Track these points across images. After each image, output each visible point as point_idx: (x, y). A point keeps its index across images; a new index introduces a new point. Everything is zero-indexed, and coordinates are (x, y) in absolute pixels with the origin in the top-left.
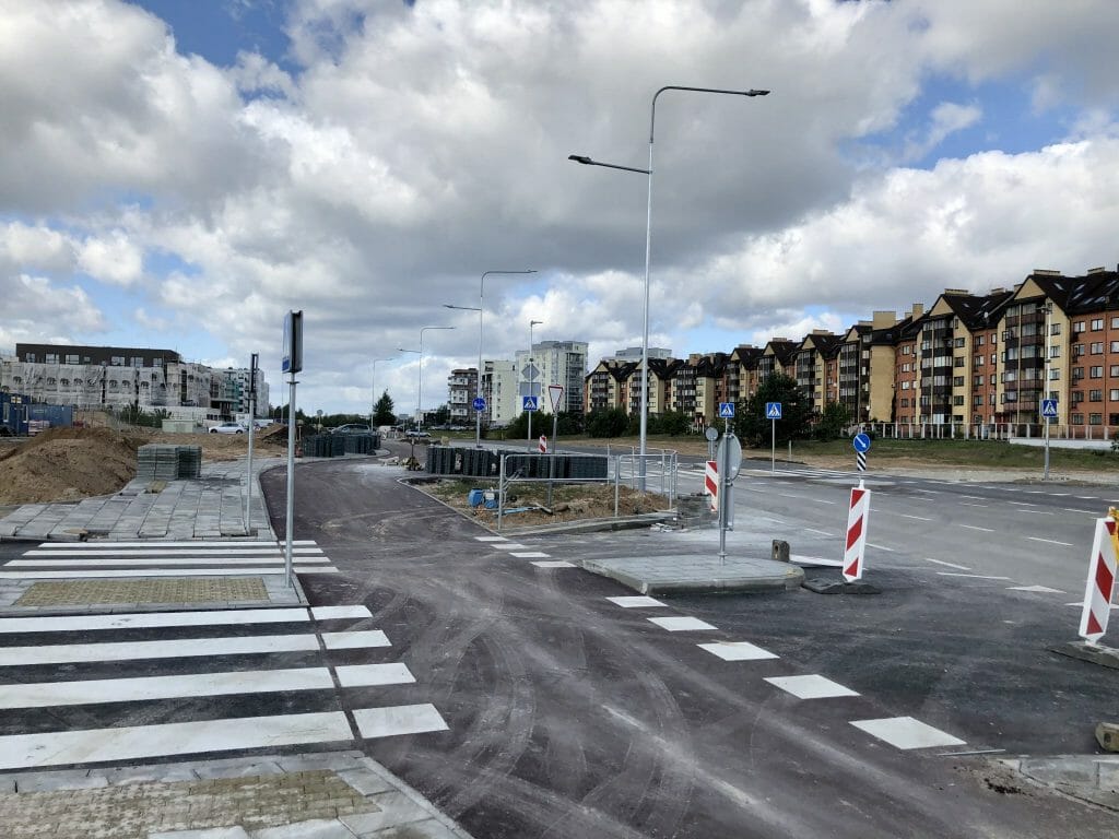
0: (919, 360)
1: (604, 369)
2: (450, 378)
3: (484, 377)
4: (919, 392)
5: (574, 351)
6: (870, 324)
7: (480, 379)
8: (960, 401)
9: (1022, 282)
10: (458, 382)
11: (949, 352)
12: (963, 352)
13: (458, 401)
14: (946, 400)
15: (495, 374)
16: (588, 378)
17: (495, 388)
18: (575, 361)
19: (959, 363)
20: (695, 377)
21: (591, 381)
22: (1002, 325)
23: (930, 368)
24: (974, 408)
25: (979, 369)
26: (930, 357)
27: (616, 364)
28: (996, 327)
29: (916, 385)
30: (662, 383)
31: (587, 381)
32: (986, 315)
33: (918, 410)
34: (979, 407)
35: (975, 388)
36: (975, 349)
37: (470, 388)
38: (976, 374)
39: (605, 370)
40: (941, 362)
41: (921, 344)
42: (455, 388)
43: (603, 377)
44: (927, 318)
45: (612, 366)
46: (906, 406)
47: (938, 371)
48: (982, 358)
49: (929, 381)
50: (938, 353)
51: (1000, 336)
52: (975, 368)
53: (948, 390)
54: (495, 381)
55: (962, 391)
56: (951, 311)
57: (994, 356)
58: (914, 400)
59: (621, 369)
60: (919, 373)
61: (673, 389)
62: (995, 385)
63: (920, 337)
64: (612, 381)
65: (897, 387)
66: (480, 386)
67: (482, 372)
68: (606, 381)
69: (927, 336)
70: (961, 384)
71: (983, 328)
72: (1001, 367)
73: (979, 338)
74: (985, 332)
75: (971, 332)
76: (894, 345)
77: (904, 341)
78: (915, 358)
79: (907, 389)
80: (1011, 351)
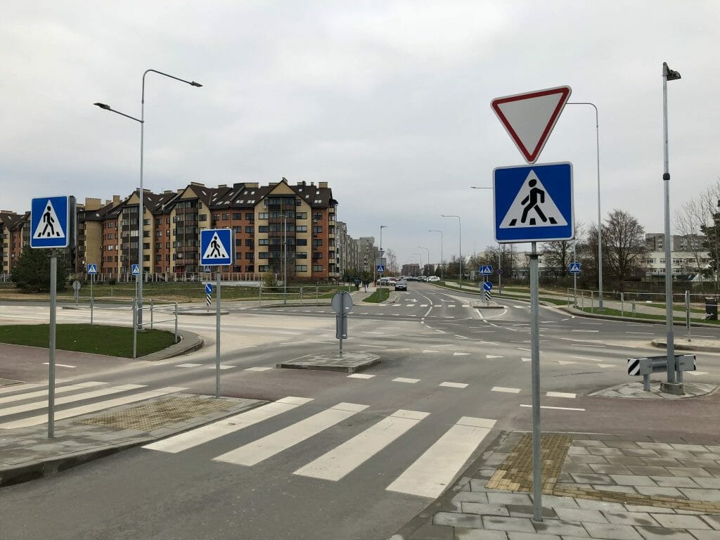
0: (120, 231)
4: (120, 252)
6: (84, 207)
8: (147, 259)
9: (185, 188)
12: (149, 228)
19: (147, 234)
22: (173, 214)
23: (128, 238)
24: (156, 262)
25: (160, 239)
26: (126, 230)
28: (170, 214)
29: (118, 247)
32: (163, 206)
33: (120, 264)
34: (159, 262)
35: (156, 250)
36: (156, 226)
38: (158, 242)
40: (134, 234)
41: (121, 222)
44: (125, 205)
46: (111, 261)
47: (133, 240)
48: (161, 232)
49: (129, 246)
50: (132, 228)
51: (172, 220)
52: (156, 238)
55: (148, 252)
57: (168, 232)
58: (117, 257)
60: (120, 240)
62: (169, 249)
63: (120, 218)
65: (103, 249)
69: (125, 217)
70: (149, 247)
71: (162, 214)
72: (173, 238)
73: (159, 219)
74: (163, 217)
75: (154, 216)
76: (102, 221)
77: (108, 219)
78: (117, 230)
79: (111, 250)
80: (179, 229)
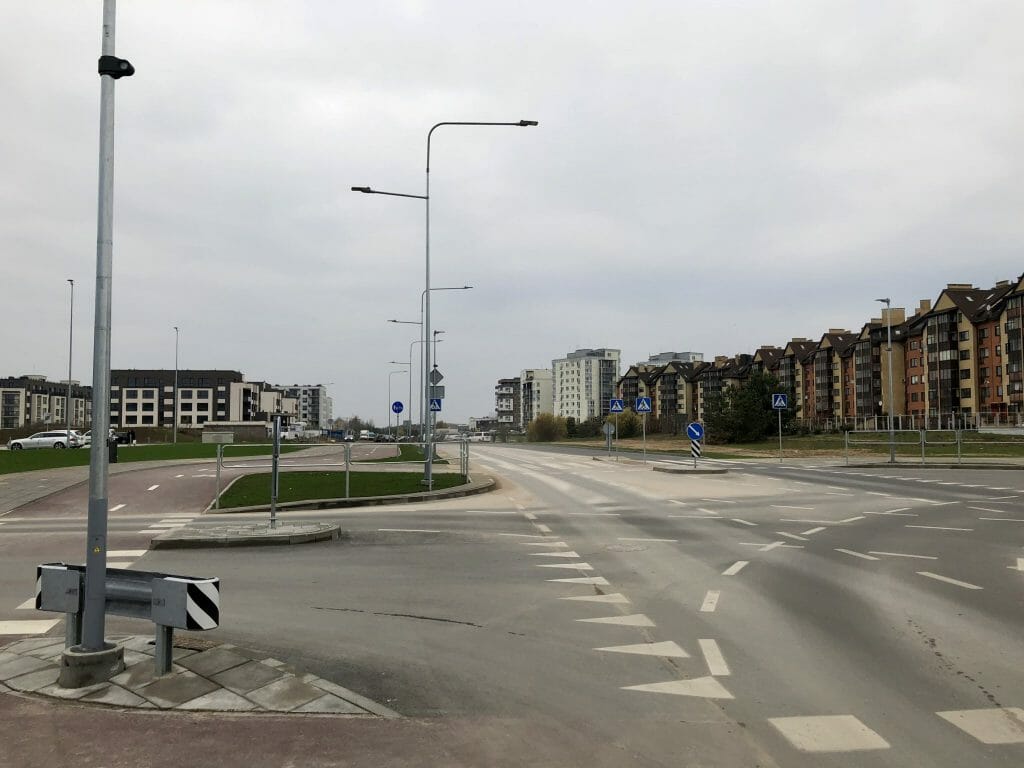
0: (925, 353)
1: (633, 374)
2: (496, 388)
3: (524, 385)
4: (927, 386)
5: (607, 358)
6: (880, 322)
7: (522, 386)
8: (967, 393)
10: (504, 391)
11: (953, 346)
12: (968, 345)
13: (504, 409)
14: (954, 392)
15: (534, 382)
16: (619, 383)
17: (535, 396)
18: (608, 367)
19: (964, 355)
20: (720, 379)
21: (621, 386)
22: (1004, 320)
23: (935, 363)
24: (981, 399)
25: (985, 361)
26: (935, 351)
27: (646, 369)
28: (999, 320)
29: (924, 379)
30: (689, 385)
31: (618, 387)
32: (989, 307)
33: (928, 404)
34: (986, 399)
35: (981, 380)
36: (980, 341)
37: (515, 396)
38: (983, 366)
39: (635, 375)
40: (946, 356)
41: (927, 339)
42: (501, 397)
43: (634, 382)
44: (932, 314)
45: (642, 370)
46: (916, 401)
47: (943, 364)
48: (987, 350)
49: (936, 374)
50: (942, 347)
51: (1003, 328)
52: (980, 360)
53: (955, 382)
54: (535, 388)
55: (969, 384)
56: (954, 306)
57: (999, 348)
58: (923, 394)
59: (650, 374)
60: (926, 367)
61: (700, 390)
62: (1001, 376)
63: (926, 332)
64: (642, 385)
65: (907, 382)
66: (522, 393)
67: (523, 381)
68: (637, 385)
69: (931, 331)
70: (968, 377)
71: (987, 321)
72: (1005, 359)
73: (983, 330)
74: (988, 326)
75: (975, 325)
76: (902, 341)
77: (911, 337)
78: (922, 353)
79: (916, 383)
80: (1013, 342)
